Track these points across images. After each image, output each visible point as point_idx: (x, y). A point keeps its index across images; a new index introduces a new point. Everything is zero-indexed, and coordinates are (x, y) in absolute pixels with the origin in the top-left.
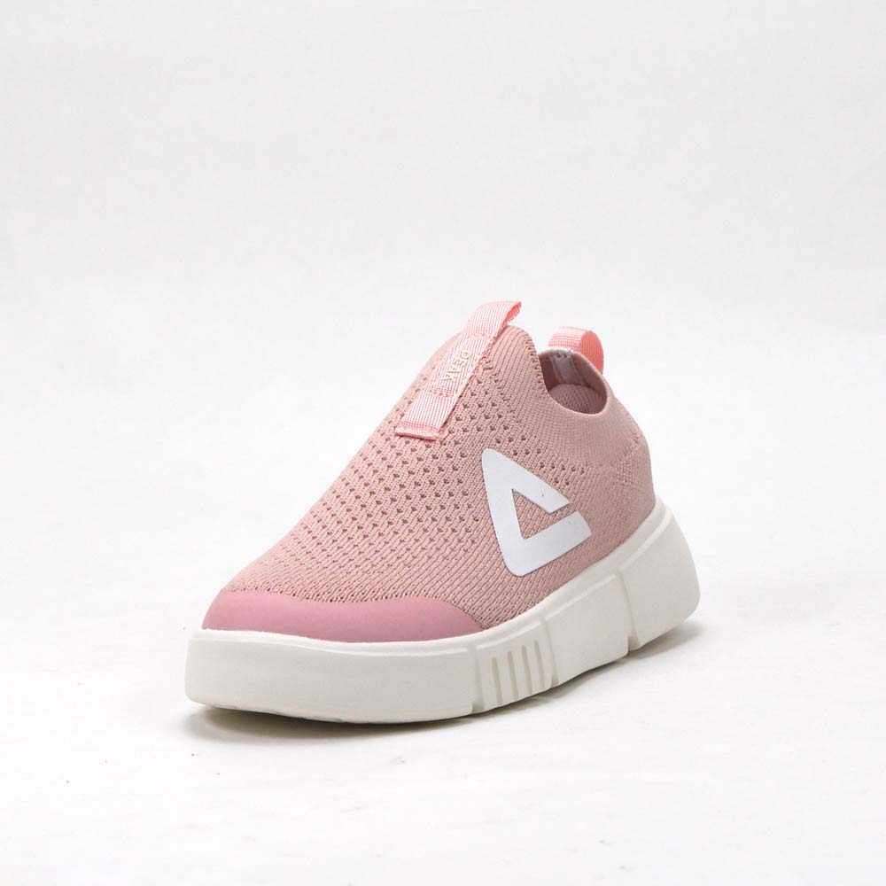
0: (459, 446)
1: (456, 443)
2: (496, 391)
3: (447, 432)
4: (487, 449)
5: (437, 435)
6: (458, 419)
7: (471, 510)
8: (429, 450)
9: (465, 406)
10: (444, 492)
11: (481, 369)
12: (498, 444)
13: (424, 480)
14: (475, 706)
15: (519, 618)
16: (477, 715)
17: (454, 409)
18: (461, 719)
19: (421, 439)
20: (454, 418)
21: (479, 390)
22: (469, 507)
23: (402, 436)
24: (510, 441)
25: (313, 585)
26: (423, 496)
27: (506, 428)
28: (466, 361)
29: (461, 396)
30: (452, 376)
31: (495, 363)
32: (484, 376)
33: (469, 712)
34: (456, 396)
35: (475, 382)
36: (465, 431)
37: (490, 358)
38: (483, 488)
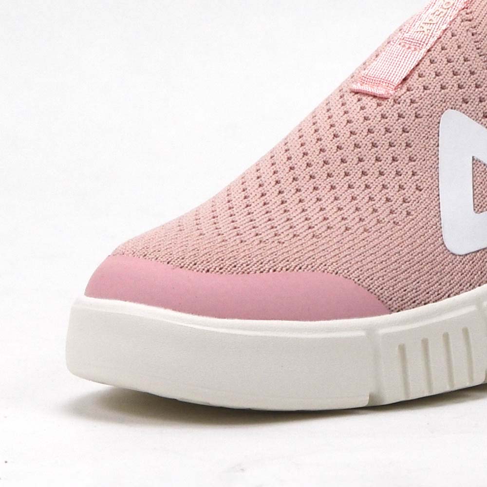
0: (415, 105)
1: (412, 102)
2: (472, 44)
3: (404, 90)
4: (449, 110)
5: (392, 92)
6: (420, 76)
7: (416, 178)
8: (379, 108)
9: (432, 62)
10: (387, 156)
11: (459, 20)
12: (464, 105)
13: (366, 142)
14: (371, 397)
15: (445, 302)
16: (375, 407)
17: (417, 65)
18: (356, 411)
19: (375, 97)
20: (416, 76)
21: (451, 44)
22: (413, 175)
23: (357, 93)
24: (481, 101)
25: (194, 252)
26: (360, 160)
27: (477, 86)
28: (445, 11)
29: (429, 51)
30: (426, 27)
31: (475, 15)
32: (460, 28)
33: (364, 402)
34: (424, 50)
35: (449, 34)
36: (425, 88)
37: (473, 8)
38: (436, 155)
